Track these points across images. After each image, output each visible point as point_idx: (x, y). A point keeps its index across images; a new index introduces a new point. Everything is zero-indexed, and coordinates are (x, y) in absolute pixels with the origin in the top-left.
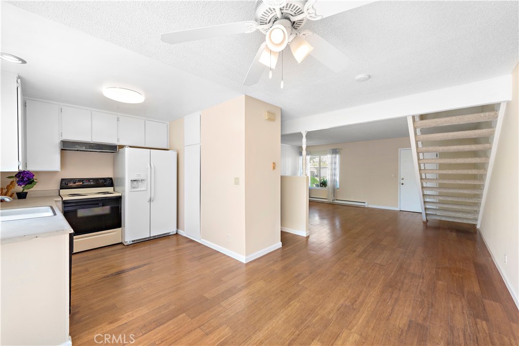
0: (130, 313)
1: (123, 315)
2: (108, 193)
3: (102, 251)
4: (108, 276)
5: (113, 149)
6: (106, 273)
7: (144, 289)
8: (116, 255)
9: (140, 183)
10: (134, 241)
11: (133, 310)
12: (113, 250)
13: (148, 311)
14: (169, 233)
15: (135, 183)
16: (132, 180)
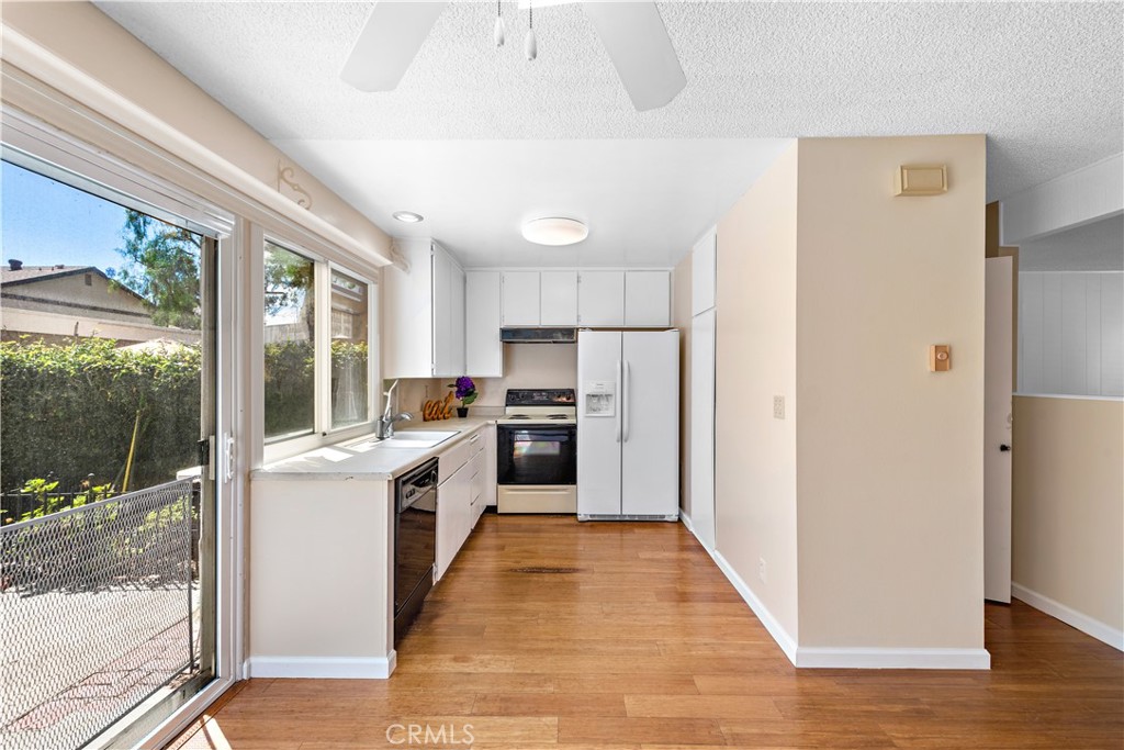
0: (488, 657)
1: (478, 654)
2: (563, 417)
3: (542, 521)
4: (516, 571)
5: (569, 334)
6: (519, 562)
7: (540, 621)
8: (555, 535)
9: (603, 402)
10: (594, 516)
11: (494, 654)
12: (557, 525)
13: (511, 671)
14: (664, 516)
15: (595, 400)
16: (588, 395)
